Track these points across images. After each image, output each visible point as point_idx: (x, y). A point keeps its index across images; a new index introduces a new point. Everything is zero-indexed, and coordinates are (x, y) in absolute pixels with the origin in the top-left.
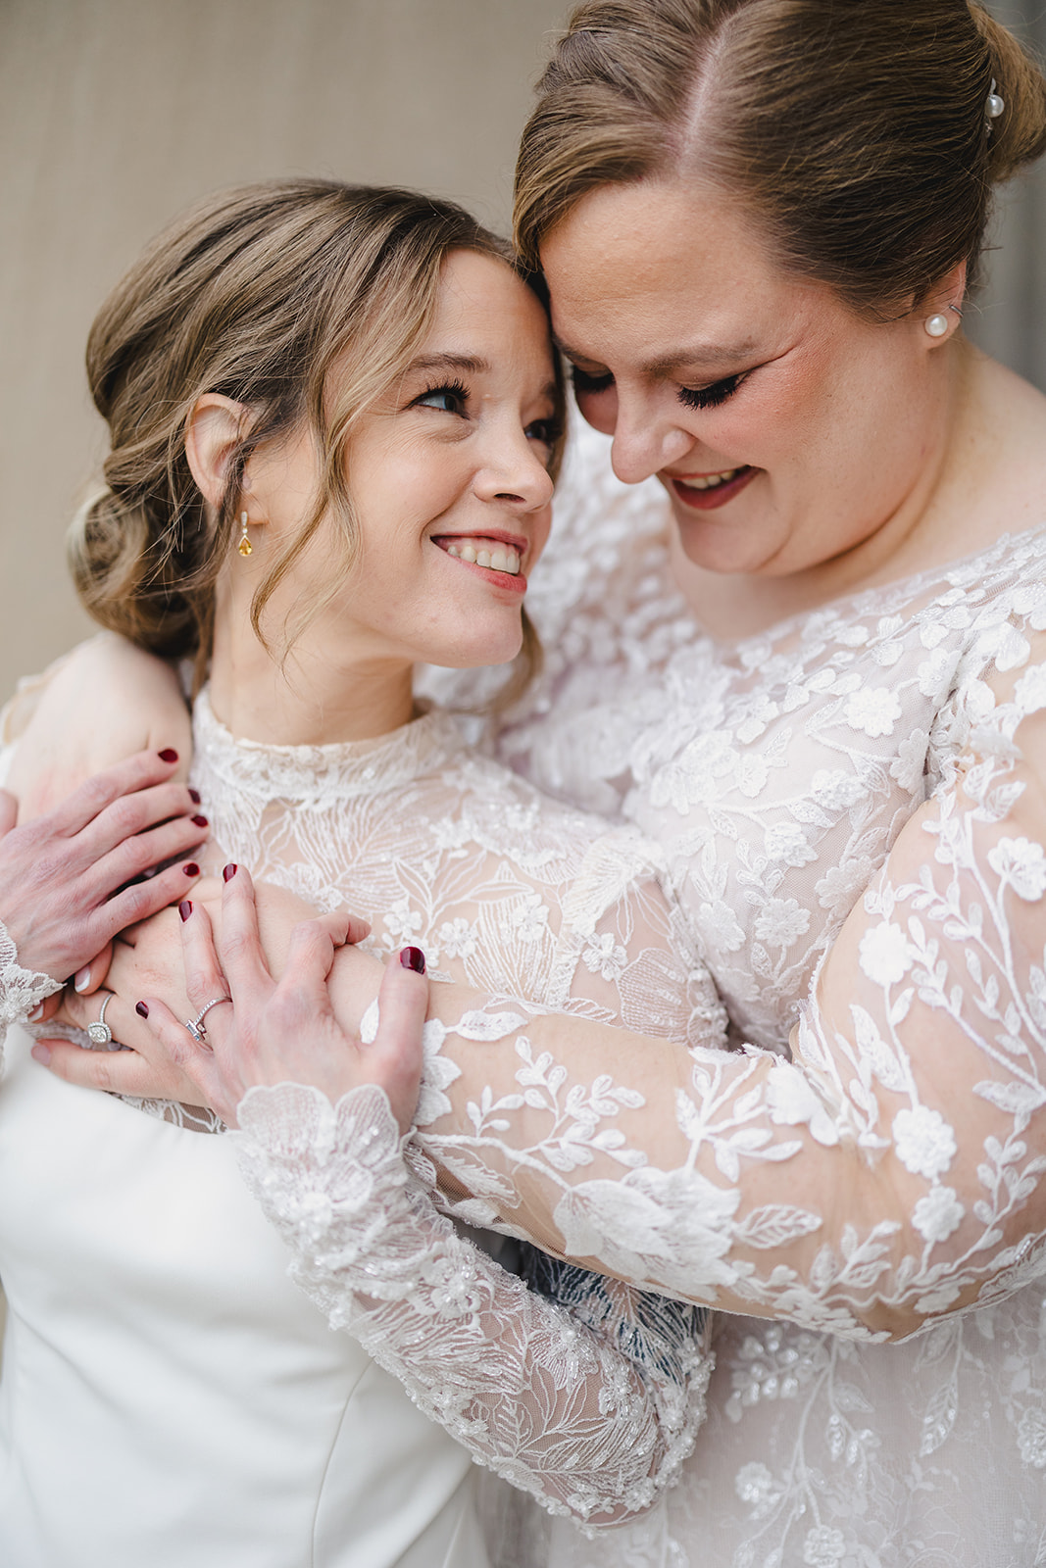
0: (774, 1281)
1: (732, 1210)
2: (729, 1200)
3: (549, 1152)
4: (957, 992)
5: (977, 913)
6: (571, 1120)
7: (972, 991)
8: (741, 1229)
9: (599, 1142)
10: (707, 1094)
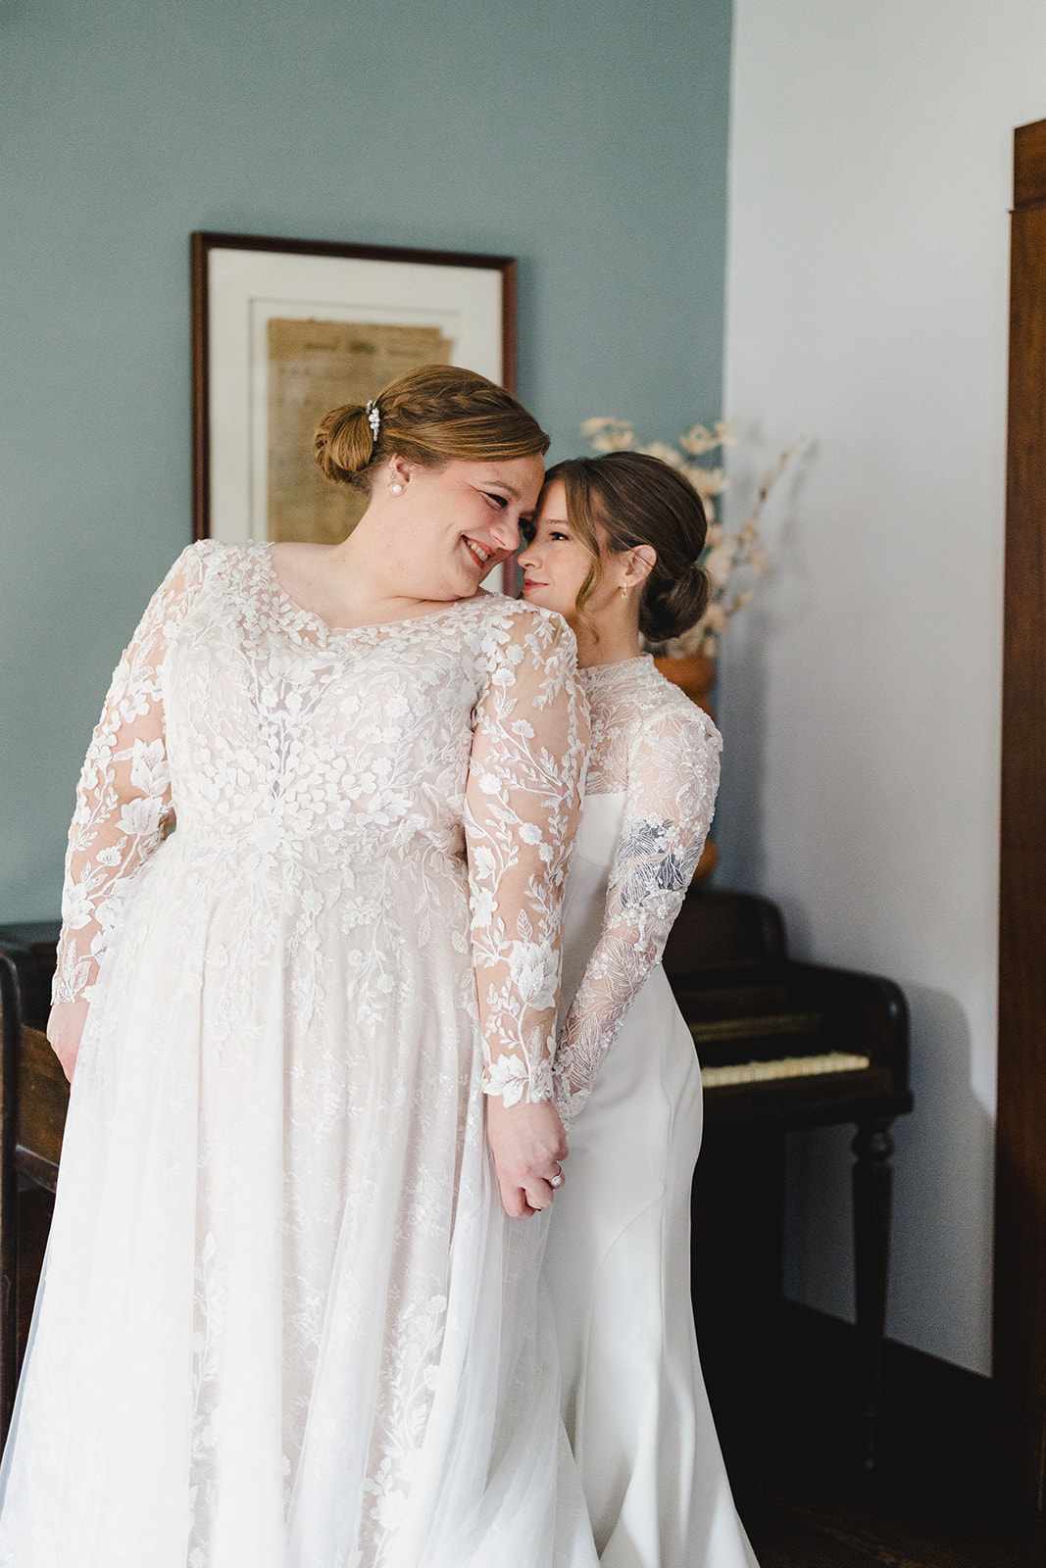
0: (545, 927)
1: (520, 943)
2: (517, 943)
3: (515, 1014)
4: (522, 781)
5: (517, 753)
6: (502, 1007)
7: (527, 776)
8: (526, 939)
9: (506, 995)
10: (485, 956)
